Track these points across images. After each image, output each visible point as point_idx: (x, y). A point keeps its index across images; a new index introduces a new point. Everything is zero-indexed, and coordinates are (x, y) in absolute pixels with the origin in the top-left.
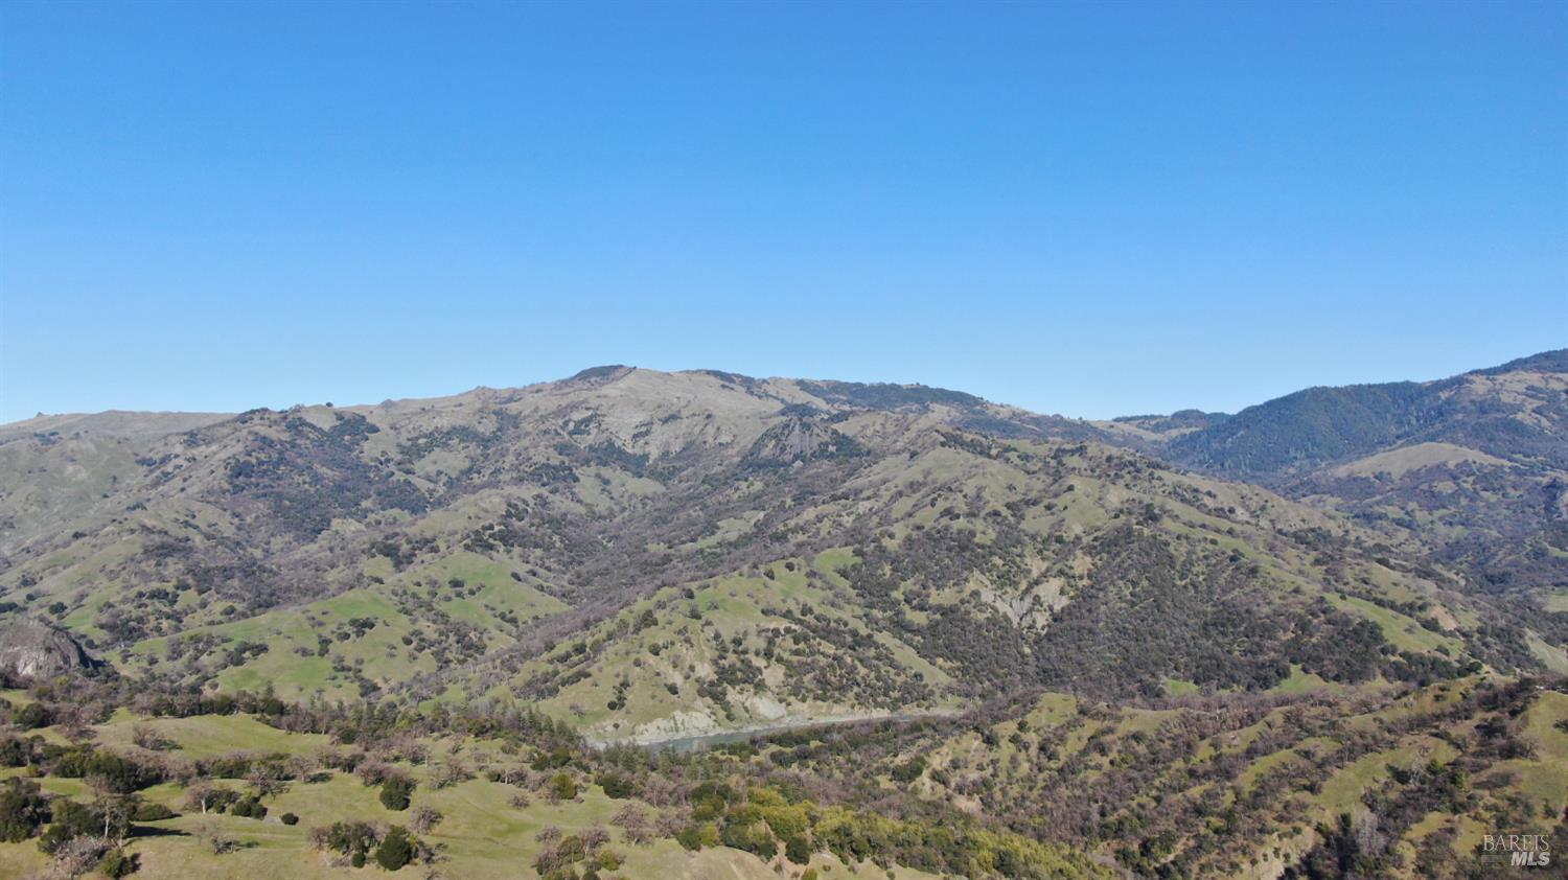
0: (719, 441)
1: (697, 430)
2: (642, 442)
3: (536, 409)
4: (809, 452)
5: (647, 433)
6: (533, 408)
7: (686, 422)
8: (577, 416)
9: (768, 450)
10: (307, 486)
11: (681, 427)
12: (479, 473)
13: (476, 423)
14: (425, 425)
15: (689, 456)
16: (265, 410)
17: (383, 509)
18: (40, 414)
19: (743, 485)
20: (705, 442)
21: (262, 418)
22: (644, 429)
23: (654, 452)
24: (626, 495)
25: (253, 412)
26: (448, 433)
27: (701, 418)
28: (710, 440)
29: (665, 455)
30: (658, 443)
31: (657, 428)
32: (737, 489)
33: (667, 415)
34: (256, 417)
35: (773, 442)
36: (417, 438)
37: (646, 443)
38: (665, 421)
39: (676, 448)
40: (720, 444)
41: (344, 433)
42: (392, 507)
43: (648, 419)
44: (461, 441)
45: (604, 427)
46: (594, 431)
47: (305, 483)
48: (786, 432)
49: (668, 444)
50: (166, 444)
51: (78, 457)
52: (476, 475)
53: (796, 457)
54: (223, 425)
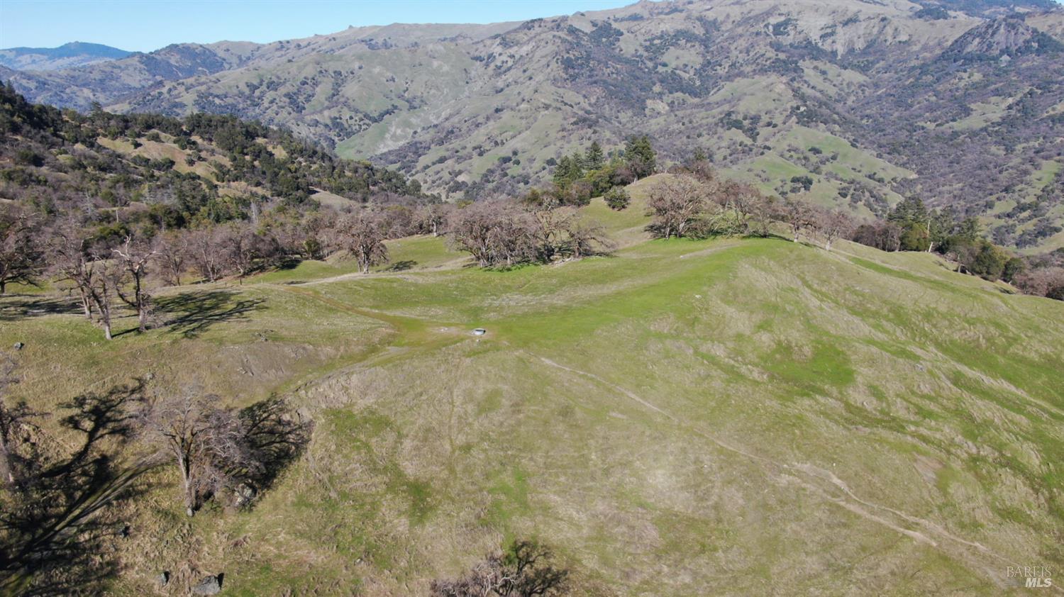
0: (897, 40)
1: (875, 30)
2: (829, 40)
3: (728, 16)
4: (1014, 49)
5: (832, 34)
6: (725, 15)
7: (864, 24)
8: (773, 20)
9: (973, 46)
10: (615, 76)
11: (861, 28)
12: (720, 65)
13: (692, 27)
14: (653, 29)
15: (875, 52)
16: (541, 20)
17: (671, 93)
18: (351, 27)
19: (965, 75)
20: (886, 41)
21: (540, 26)
22: (829, 31)
23: (841, 50)
24: (845, 83)
25: (533, 21)
26: (675, 36)
27: (876, 21)
28: (890, 39)
29: (851, 51)
30: (843, 41)
31: (840, 30)
32: (961, 79)
33: (846, 18)
34: (536, 25)
35: (977, 40)
36: (653, 39)
37: (833, 42)
38: (846, 24)
39: (860, 45)
40: (900, 42)
41: (601, 36)
42: (677, 92)
43: (831, 23)
44: (687, 41)
45: (799, 29)
46: (792, 33)
47: (612, 73)
48: (990, 31)
49: (851, 41)
50: (485, 46)
51: (436, 55)
52: (718, 68)
53: (1002, 52)
54: (515, 31)
